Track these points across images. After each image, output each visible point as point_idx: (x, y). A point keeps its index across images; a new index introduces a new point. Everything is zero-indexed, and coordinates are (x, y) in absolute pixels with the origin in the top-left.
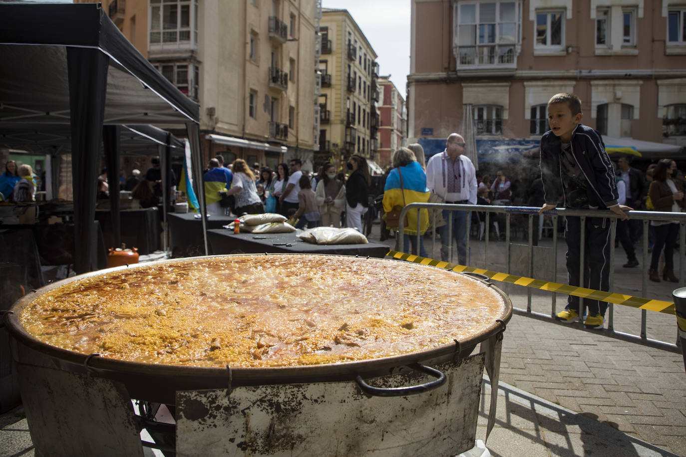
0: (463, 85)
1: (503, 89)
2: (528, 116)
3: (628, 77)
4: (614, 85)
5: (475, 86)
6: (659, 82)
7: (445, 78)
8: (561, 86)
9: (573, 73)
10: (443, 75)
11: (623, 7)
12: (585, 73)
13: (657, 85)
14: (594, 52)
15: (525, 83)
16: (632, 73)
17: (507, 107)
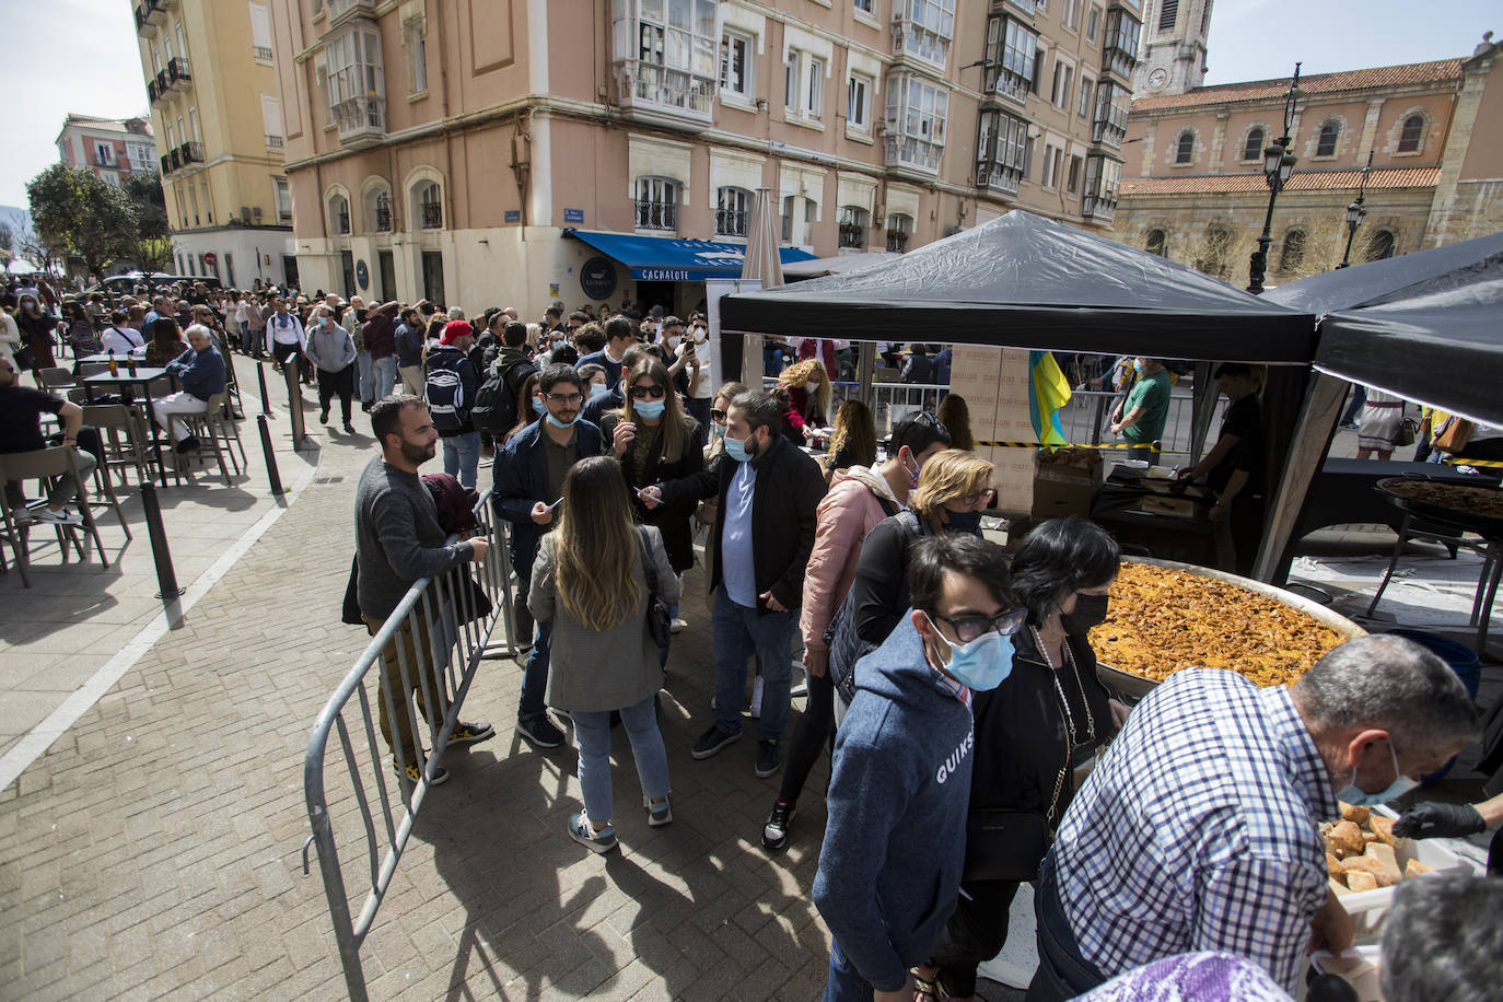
0: (630, 135)
1: (684, 152)
2: (714, 204)
3: (814, 162)
4: (802, 171)
5: (647, 141)
6: (841, 174)
7: (604, 116)
8: (751, 161)
9: (763, 144)
10: (599, 109)
11: (814, 56)
12: (776, 148)
13: (837, 178)
14: (785, 117)
15: (712, 149)
16: (820, 158)
17: (688, 185)
